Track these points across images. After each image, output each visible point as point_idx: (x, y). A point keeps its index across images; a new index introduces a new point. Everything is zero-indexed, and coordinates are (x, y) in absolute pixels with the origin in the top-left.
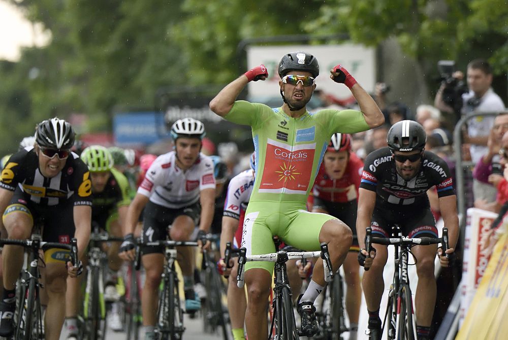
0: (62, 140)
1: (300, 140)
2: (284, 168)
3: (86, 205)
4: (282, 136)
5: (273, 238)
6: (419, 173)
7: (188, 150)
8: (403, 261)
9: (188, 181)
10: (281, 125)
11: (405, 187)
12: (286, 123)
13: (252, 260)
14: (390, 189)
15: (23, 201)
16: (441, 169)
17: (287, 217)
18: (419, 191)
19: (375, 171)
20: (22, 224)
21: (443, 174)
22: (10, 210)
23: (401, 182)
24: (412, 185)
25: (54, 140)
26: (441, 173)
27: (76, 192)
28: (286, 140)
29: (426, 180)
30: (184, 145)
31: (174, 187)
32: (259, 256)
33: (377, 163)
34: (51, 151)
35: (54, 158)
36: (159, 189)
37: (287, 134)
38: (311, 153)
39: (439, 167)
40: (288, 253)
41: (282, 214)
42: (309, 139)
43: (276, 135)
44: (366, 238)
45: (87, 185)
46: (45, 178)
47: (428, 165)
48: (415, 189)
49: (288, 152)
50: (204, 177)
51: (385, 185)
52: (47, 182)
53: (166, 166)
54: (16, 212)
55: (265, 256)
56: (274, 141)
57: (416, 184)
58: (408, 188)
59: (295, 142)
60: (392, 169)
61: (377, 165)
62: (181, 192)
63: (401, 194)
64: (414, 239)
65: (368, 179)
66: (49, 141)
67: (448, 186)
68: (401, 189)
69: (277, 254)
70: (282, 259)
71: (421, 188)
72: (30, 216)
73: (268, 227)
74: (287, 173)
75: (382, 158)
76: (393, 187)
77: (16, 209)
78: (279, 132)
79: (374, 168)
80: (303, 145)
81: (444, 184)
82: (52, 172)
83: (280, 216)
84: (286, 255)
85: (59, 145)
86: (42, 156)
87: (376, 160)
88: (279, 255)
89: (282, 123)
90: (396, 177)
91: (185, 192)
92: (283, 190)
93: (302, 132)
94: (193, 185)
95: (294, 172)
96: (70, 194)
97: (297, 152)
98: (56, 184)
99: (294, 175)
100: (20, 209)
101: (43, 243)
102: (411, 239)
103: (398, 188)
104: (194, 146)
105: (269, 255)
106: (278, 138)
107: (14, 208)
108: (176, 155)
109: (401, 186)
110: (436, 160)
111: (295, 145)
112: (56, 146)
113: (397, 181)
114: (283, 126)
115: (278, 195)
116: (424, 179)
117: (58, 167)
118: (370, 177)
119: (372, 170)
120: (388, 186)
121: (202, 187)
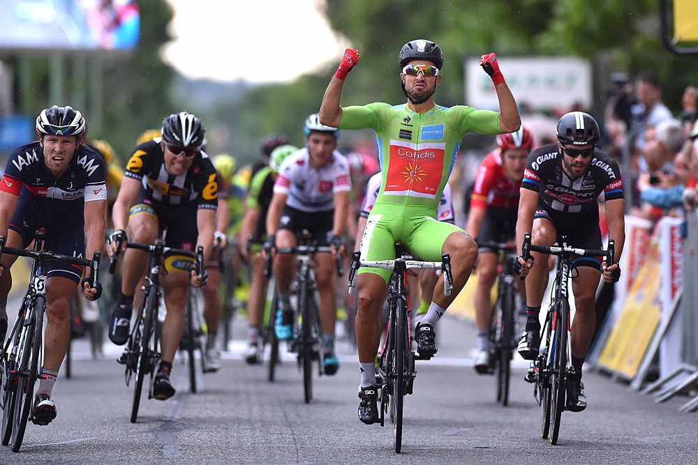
0: (189, 137)
1: (425, 137)
2: (410, 169)
3: (210, 208)
4: (406, 135)
5: (395, 244)
6: (587, 174)
7: (320, 147)
8: (564, 272)
9: (322, 182)
10: (404, 122)
11: (570, 188)
12: (410, 119)
13: (367, 266)
14: (553, 191)
15: (149, 202)
16: (610, 169)
17: (412, 223)
18: (586, 195)
19: (537, 169)
20: (148, 226)
21: (612, 175)
22: (136, 210)
23: (566, 182)
24: (577, 187)
25: (181, 137)
26: (609, 174)
27: (201, 194)
28: (410, 138)
29: (593, 181)
30: (316, 142)
31: (308, 186)
32: (374, 262)
33: (540, 160)
34: (177, 148)
35: (180, 157)
36: (294, 189)
37: (411, 132)
38: (439, 153)
39: (608, 166)
40: (407, 262)
41: (405, 218)
42: (436, 138)
43: (399, 134)
44: (524, 244)
45: (213, 187)
46: (170, 175)
47: (597, 164)
48: (581, 191)
49: (413, 151)
50: (338, 179)
51: (548, 186)
52: (171, 178)
53: (300, 163)
54: (141, 213)
55: (380, 262)
56: (395, 141)
57: (582, 185)
58: (574, 191)
59: (420, 140)
60: (557, 167)
61: (540, 163)
62: (314, 193)
63: (566, 199)
64: (576, 249)
65: (530, 178)
66: (176, 137)
67: (616, 188)
68: (566, 191)
69: (394, 261)
70: (400, 267)
71: (587, 191)
72: (156, 218)
73: (390, 231)
74: (413, 174)
75: (546, 155)
76: (556, 189)
77: (142, 210)
78: (401, 130)
79: (537, 166)
80: (428, 144)
81: (612, 186)
82: (177, 170)
83: (404, 220)
84: (404, 264)
85: (186, 143)
86: (168, 154)
87: (540, 157)
88: (396, 263)
89: (405, 120)
90: (561, 177)
91: (320, 194)
92: (409, 193)
93: (428, 129)
94: (327, 187)
95: (421, 173)
96: (194, 196)
97: (424, 150)
98: (180, 182)
99: (420, 176)
100: (146, 210)
101: (166, 249)
102: (573, 250)
103: (562, 190)
104: (326, 143)
105: (386, 262)
106: (400, 137)
107: (140, 209)
108: (310, 153)
109: (565, 188)
110: (605, 159)
111: (421, 143)
112: (183, 144)
113: (561, 182)
114: (406, 123)
115: (403, 197)
116: (591, 179)
117: (184, 166)
118: (533, 175)
119: (534, 168)
120: (551, 187)
121: (337, 189)
